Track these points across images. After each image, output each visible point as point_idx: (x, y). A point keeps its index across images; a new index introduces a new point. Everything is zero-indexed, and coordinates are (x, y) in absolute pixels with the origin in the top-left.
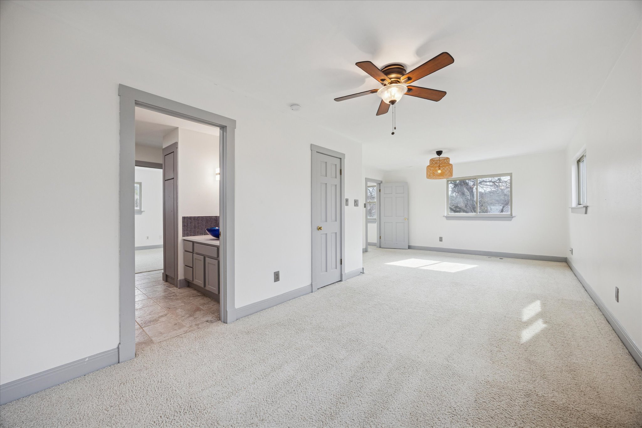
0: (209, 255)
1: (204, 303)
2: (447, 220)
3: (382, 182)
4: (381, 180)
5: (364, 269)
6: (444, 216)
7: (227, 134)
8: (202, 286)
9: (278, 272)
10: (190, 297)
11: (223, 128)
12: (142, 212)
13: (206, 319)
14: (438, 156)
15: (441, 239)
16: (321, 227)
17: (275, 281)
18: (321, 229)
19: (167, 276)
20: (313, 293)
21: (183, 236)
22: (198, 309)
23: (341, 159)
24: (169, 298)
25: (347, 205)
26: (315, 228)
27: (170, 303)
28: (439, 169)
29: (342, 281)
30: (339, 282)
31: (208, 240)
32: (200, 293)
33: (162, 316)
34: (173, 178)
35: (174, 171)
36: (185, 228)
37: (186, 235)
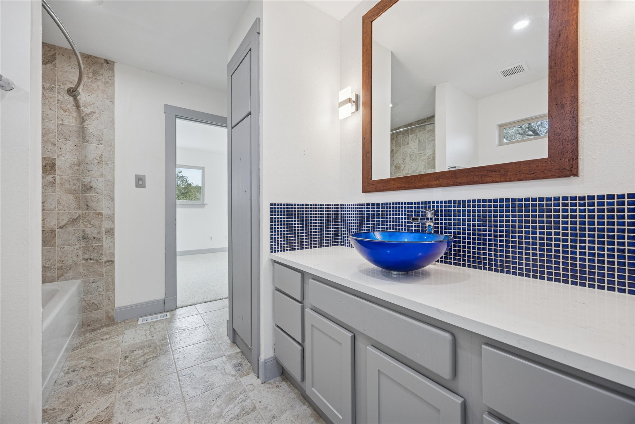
12: (205, 205)
19: (235, 332)
21: (272, 252)
34: (250, 114)
35: (251, 96)
36: (275, 231)
37: (278, 248)
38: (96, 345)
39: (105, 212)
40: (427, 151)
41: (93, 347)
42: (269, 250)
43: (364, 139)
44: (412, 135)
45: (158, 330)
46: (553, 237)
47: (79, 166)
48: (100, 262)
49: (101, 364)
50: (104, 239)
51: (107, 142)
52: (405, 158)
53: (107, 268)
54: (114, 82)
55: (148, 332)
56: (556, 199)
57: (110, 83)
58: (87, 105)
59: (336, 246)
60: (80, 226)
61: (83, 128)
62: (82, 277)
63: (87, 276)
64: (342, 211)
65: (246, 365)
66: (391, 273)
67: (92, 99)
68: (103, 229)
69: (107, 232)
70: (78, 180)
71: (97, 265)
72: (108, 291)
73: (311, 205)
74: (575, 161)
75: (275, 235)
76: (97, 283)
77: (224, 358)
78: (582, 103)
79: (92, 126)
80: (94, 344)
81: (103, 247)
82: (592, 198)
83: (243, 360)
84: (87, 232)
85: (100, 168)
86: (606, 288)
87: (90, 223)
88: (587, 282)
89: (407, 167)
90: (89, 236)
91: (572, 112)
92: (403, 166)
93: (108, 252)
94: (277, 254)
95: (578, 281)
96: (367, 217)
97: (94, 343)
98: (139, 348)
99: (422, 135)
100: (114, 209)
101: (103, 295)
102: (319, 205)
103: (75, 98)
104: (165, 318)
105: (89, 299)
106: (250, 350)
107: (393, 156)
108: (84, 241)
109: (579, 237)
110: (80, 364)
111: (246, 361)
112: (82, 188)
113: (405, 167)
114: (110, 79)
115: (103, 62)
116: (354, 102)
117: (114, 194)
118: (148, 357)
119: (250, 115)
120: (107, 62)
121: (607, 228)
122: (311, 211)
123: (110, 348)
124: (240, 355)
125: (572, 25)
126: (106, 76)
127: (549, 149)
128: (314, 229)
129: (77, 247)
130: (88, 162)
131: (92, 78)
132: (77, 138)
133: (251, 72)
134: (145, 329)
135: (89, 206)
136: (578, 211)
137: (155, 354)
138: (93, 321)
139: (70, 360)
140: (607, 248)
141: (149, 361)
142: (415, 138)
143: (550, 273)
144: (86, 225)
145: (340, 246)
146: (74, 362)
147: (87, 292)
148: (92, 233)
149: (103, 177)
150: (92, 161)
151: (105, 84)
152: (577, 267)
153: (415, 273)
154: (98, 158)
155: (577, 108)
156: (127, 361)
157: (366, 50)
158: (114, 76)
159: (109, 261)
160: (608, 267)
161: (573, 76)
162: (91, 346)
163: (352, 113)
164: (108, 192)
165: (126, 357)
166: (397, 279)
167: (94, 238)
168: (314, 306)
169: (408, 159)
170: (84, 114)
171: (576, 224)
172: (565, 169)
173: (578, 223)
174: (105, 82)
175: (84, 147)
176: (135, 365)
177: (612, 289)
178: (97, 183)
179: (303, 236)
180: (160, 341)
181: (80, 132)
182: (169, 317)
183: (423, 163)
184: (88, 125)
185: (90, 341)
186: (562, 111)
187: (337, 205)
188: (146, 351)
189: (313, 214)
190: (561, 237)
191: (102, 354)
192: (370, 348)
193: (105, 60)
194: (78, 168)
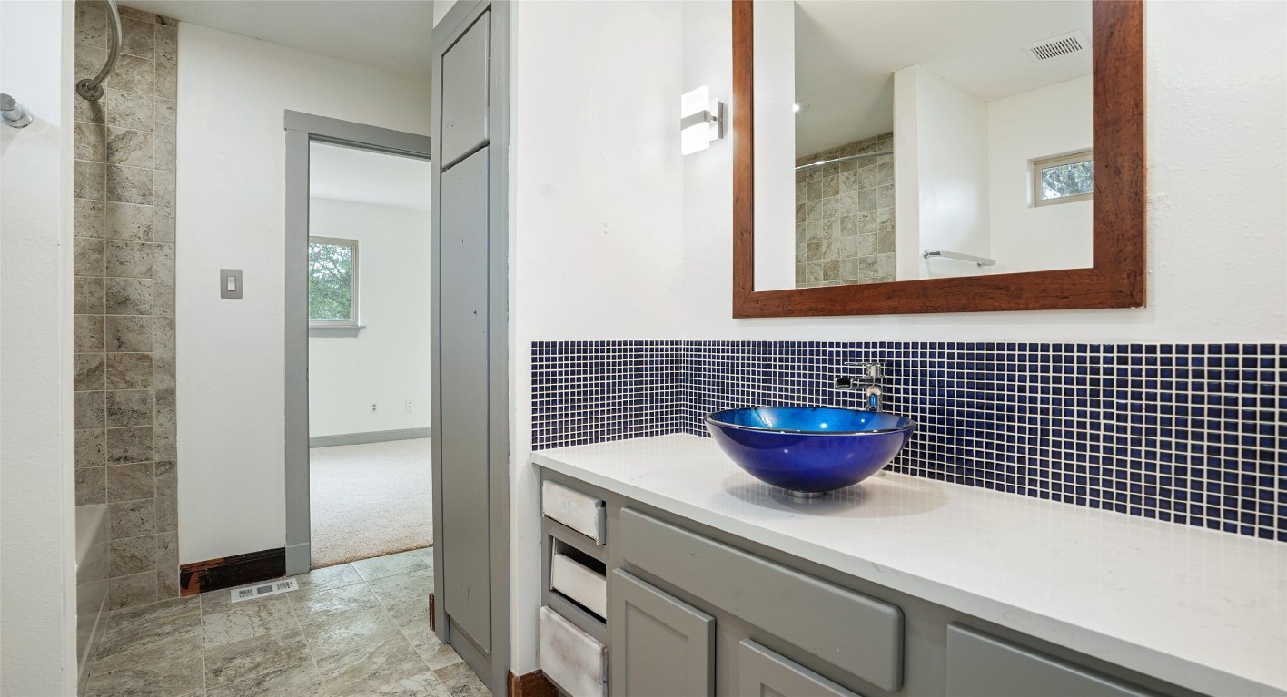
12: (360, 329)
19: (449, 619)
21: (534, 448)
34: (487, 144)
35: (489, 105)
36: (541, 403)
37: (548, 439)
38: (149, 646)
39: (157, 354)
40: (880, 210)
41: (141, 649)
42: (530, 444)
43: (736, 200)
44: (846, 174)
45: (277, 615)
46: (1102, 421)
47: (101, 252)
48: (146, 466)
49: (168, 686)
50: (154, 412)
51: (160, 199)
52: (831, 225)
53: (161, 478)
54: (176, 65)
55: (256, 620)
56: (1109, 349)
57: (168, 65)
58: (117, 117)
59: (674, 434)
60: (103, 385)
61: (109, 168)
62: (109, 497)
63: (118, 496)
64: (687, 355)
65: (479, 691)
66: (792, 495)
67: (130, 105)
68: (152, 392)
69: (160, 399)
70: (99, 283)
71: (140, 471)
72: (163, 529)
73: (620, 343)
74: (1138, 279)
75: (541, 410)
76: (142, 510)
77: (428, 675)
78: (1152, 166)
79: (130, 165)
80: (144, 645)
81: (152, 431)
82: (1166, 349)
83: (470, 680)
84: (118, 399)
85: (145, 256)
86: (1188, 520)
87: (124, 379)
88: (1158, 510)
89: (835, 247)
90: (123, 407)
91: (1133, 183)
92: (825, 243)
93: (163, 442)
94: (545, 453)
95: (1143, 507)
96: (743, 372)
97: (142, 642)
98: (241, 653)
99: (869, 176)
100: (175, 348)
101: (152, 538)
102: (636, 343)
103: (94, 103)
104: (288, 590)
105: (124, 546)
106: (488, 658)
107: (804, 220)
108: (112, 418)
109: (1146, 423)
110: (120, 685)
111: (479, 683)
112: (108, 301)
113: (830, 245)
114: (168, 57)
115: (154, 21)
116: (715, 119)
117: (174, 314)
118: (266, 672)
119: (486, 148)
120: (162, 20)
121: (1192, 408)
122: (620, 357)
123: (180, 653)
124: (462, 669)
125: (1133, 18)
126: (161, 52)
127: (1095, 250)
128: (625, 396)
129: (97, 431)
130: (120, 243)
131: (130, 57)
132: (98, 191)
133: (490, 55)
134: (249, 612)
135: (122, 340)
136: (1144, 373)
137: (278, 667)
138: (133, 594)
139: (98, 677)
140: (1192, 445)
141: (268, 679)
142: (852, 179)
143: (1095, 493)
144: (117, 382)
145: (684, 434)
146: (108, 681)
147: (118, 532)
148: (129, 400)
149: (151, 275)
150: (128, 242)
151: (157, 69)
152: (1140, 481)
153: (845, 493)
154: (141, 235)
155: (1142, 177)
156: (221, 679)
157: (741, 12)
158: (176, 51)
159: (165, 464)
160: (1192, 481)
161: (1134, 115)
162: (136, 648)
163: (711, 142)
164: (162, 309)
165: (217, 672)
166: (804, 508)
167: (134, 411)
168: (629, 563)
169: (837, 228)
170: (113, 137)
171: (1141, 399)
172: (1121, 292)
173: (1144, 396)
174: (157, 64)
175: (113, 211)
176: (240, 687)
177: (1197, 522)
178: (142, 290)
179: (603, 412)
180: (285, 638)
181: (102, 177)
182: (296, 587)
183: (872, 238)
184: (120, 161)
185: (133, 637)
186: (1117, 180)
187: (677, 343)
188: (258, 659)
189: (625, 363)
190: (1114, 422)
191: (164, 664)
192: (745, 644)
193: (159, 16)
194: (99, 256)
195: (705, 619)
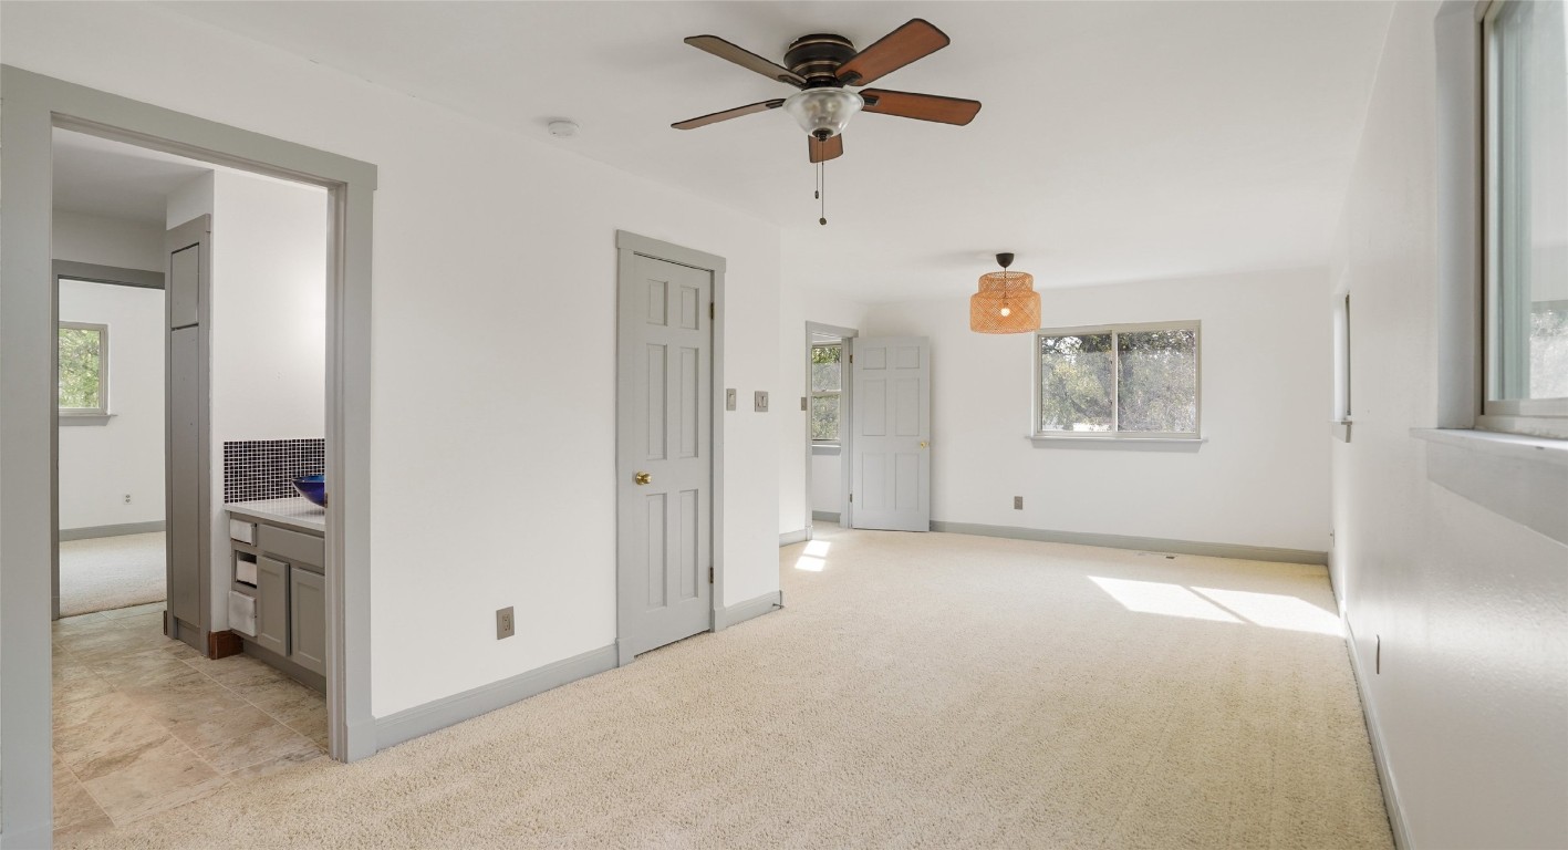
0: (301, 560)
1: (286, 704)
2: (1035, 447)
3: (856, 334)
4: (855, 327)
5: (784, 595)
6: (1026, 437)
7: (348, 207)
8: (283, 652)
9: (511, 609)
10: (245, 685)
11: (337, 188)
12: (109, 417)
13: (285, 751)
14: (1002, 269)
15: (1018, 503)
16: (647, 475)
17: (500, 637)
18: (646, 482)
19: (177, 620)
20: (621, 669)
21: (226, 502)
22: (264, 722)
23: (712, 272)
24: (179, 689)
25: (731, 406)
26: (628, 478)
27: (180, 707)
28: (1006, 305)
29: (713, 631)
30: (704, 637)
31: (299, 515)
32: (278, 672)
33: (149, 745)
34: (197, 325)
35: (198, 303)
36: (232, 477)
37: (236, 497)
75: (231, 480)
133: (198, 273)
195: (283, 564)
